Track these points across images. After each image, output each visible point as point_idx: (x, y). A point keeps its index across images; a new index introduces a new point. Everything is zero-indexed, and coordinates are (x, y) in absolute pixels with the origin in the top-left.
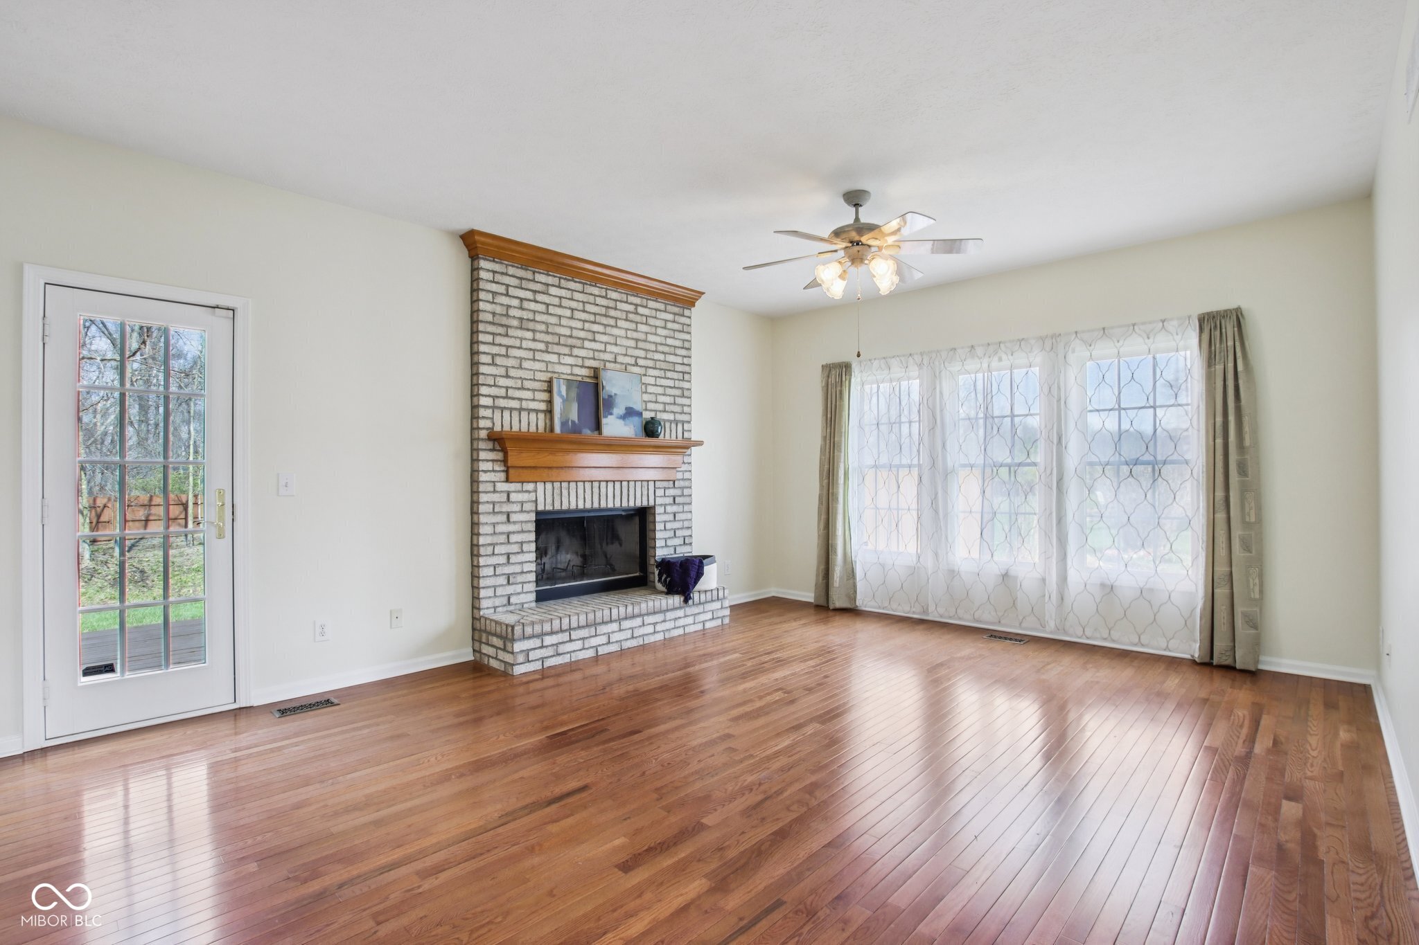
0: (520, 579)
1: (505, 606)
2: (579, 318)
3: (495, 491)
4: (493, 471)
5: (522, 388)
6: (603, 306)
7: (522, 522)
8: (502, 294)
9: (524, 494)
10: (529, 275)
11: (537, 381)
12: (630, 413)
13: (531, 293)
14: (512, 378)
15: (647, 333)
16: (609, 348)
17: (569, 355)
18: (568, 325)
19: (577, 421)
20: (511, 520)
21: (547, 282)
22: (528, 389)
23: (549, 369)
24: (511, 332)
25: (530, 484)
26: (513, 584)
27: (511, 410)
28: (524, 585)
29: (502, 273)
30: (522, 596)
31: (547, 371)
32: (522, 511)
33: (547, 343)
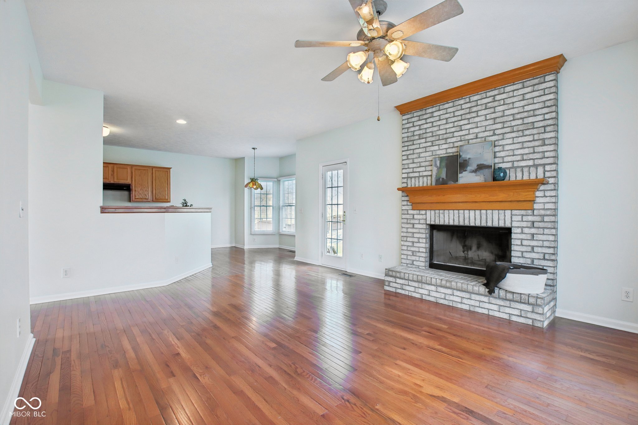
0: (418, 254)
1: (411, 264)
2: (451, 121)
3: (408, 214)
4: (407, 205)
5: (420, 167)
6: (467, 108)
7: (419, 228)
8: (411, 127)
9: (420, 215)
10: (424, 112)
11: (428, 161)
12: (481, 167)
13: (424, 120)
14: (416, 163)
15: (504, 111)
16: (471, 131)
17: (445, 144)
18: (444, 128)
19: (445, 178)
20: (415, 227)
21: (433, 111)
22: (423, 166)
23: (434, 154)
24: (415, 142)
25: (423, 211)
26: (415, 256)
27: (415, 177)
28: (420, 258)
29: (412, 118)
30: (418, 262)
31: (433, 155)
32: (419, 223)
33: (432, 142)
